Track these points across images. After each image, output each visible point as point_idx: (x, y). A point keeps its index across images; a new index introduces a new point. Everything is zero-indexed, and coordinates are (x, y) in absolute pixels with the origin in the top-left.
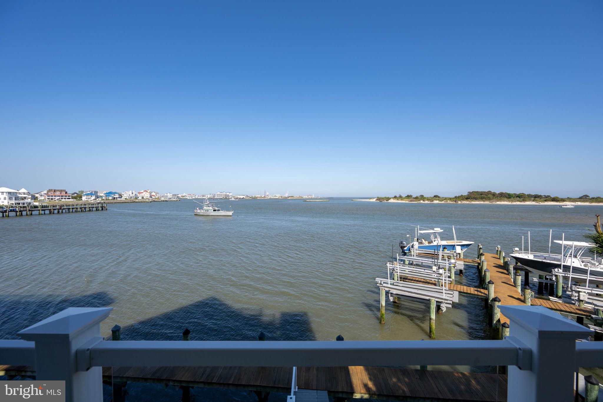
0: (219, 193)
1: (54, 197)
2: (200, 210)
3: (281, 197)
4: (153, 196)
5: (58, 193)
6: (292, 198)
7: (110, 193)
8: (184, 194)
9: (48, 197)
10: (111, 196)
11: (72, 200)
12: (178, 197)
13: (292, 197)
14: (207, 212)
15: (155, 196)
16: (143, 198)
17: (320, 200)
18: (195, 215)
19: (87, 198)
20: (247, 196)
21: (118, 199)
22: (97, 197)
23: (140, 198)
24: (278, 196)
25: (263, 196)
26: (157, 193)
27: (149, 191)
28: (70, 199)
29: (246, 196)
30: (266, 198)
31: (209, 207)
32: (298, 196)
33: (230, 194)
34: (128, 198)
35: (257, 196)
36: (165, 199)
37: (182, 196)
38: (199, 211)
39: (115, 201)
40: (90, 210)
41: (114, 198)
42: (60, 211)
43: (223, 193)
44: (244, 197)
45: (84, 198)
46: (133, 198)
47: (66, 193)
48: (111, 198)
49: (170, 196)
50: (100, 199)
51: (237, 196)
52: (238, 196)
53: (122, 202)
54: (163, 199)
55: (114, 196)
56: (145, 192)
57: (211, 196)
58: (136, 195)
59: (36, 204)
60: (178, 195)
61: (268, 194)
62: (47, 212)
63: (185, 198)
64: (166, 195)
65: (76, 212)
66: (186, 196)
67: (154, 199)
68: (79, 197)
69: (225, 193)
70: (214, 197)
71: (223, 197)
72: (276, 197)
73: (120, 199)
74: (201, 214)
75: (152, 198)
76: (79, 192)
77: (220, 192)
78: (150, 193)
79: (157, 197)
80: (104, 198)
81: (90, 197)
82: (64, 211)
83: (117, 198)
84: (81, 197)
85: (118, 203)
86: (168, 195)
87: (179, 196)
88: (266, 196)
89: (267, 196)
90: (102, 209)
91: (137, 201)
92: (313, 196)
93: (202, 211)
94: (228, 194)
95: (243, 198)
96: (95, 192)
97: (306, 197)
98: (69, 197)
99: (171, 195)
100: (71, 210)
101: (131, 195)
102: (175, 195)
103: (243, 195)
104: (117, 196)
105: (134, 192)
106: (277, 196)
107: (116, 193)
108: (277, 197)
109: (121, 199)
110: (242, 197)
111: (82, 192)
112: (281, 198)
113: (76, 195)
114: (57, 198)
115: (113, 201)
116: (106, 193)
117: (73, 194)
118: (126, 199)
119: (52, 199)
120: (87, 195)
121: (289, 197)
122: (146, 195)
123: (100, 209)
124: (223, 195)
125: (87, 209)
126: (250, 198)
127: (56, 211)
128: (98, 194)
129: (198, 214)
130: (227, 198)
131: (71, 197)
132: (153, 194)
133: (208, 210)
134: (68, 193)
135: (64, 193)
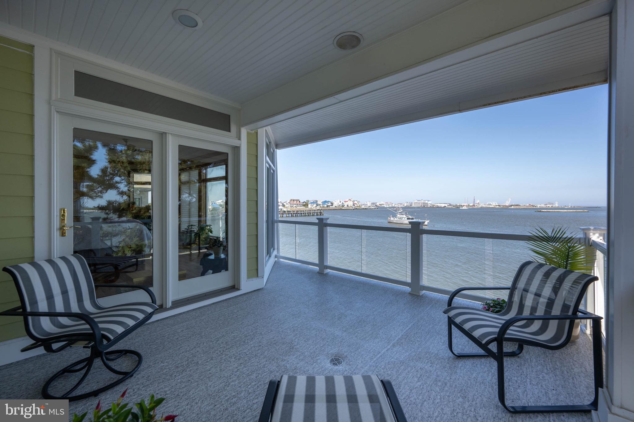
0: (416, 201)
1: (293, 205)
2: (393, 217)
3: (499, 205)
4: (356, 204)
5: (295, 202)
6: (517, 207)
7: (325, 202)
8: (382, 203)
9: (291, 205)
10: (326, 204)
11: (303, 207)
12: (376, 205)
13: (517, 205)
14: (400, 220)
15: (357, 204)
16: (348, 206)
17: (569, 211)
18: (388, 222)
19: (311, 206)
20: (450, 205)
21: (330, 207)
22: (317, 205)
23: (346, 206)
24: (494, 204)
25: (471, 205)
26: (358, 202)
27: (352, 200)
28: (301, 206)
29: (448, 204)
30: (476, 207)
31: (402, 215)
32: (528, 205)
33: (429, 202)
34: (337, 206)
35: (463, 204)
36: (365, 207)
37: (380, 205)
38: (392, 219)
39: (328, 208)
40: (313, 215)
41: (328, 206)
42: (297, 215)
43: (421, 201)
44: (446, 205)
45: (309, 206)
46: (340, 206)
47: (300, 202)
48: (325, 206)
49: (369, 204)
50: (319, 206)
51: (437, 205)
52: (439, 205)
53: (333, 209)
54: (363, 207)
55: (328, 204)
56: (349, 201)
57: (409, 204)
58: (343, 203)
59: (285, 209)
60: (376, 203)
61: (478, 201)
62: (290, 215)
63: (382, 206)
64: (366, 203)
65: (305, 216)
66: (384, 205)
67: (356, 207)
68: (306, 204)
69: (423, 201)
70: (411, 206)
71: (421, 205)
72: (491, 206)
73: (331, 207)
74: (394, 222)
75: (354, 206)
76: (307, 201)
77: (418, 201)
78: (353, 201)
79: (358, 205)
80: (321, 206)
81: (313, 205)
82: (299, 215)
83: (330, 205)
84: (308, 205)
85: (330, 210)
86: (368, 203)
87: (378, 204)
88: (476, 205)
89: (478, 205)
90: (320, 215)
91: (343, 208)
92: (557, 205)
93: (396, 219)
94: (427, 202)
95: (445, 207)
96: (316, 201)
97: (543, 205)
98: (301, 205)
99: (371, 203)
100: (302, 214)
101: (340, 204)
102: (374, 203)
103: (445, 204)
104: (330, 204)
105: (341, 201)
106: (492, 204)
107: (329, 202)
108: (493, 206)
109: (333, 207)
110: (443, 205)
111: (308, 201)
112: (498, 207)
113: (305, 203)
114: (295, 205)
115: (327, 208)
116: (323, 202)
117: (303, 203)
118: (336, 206)
119: (292, 206)
120: (311, 203)
121: (511, 206)
122: (350, 204)
123: (319, 214)
124: (421, 204)
125: (312, 214)
126: (454, 206)
127: (294, 215)
128: (318, 203)
129: (392, 221)
130: (426, 206)
131: (302, 205)
132: (356, 202)
133: (401, 218)
134: (301, 202)
135: (299, 202)
